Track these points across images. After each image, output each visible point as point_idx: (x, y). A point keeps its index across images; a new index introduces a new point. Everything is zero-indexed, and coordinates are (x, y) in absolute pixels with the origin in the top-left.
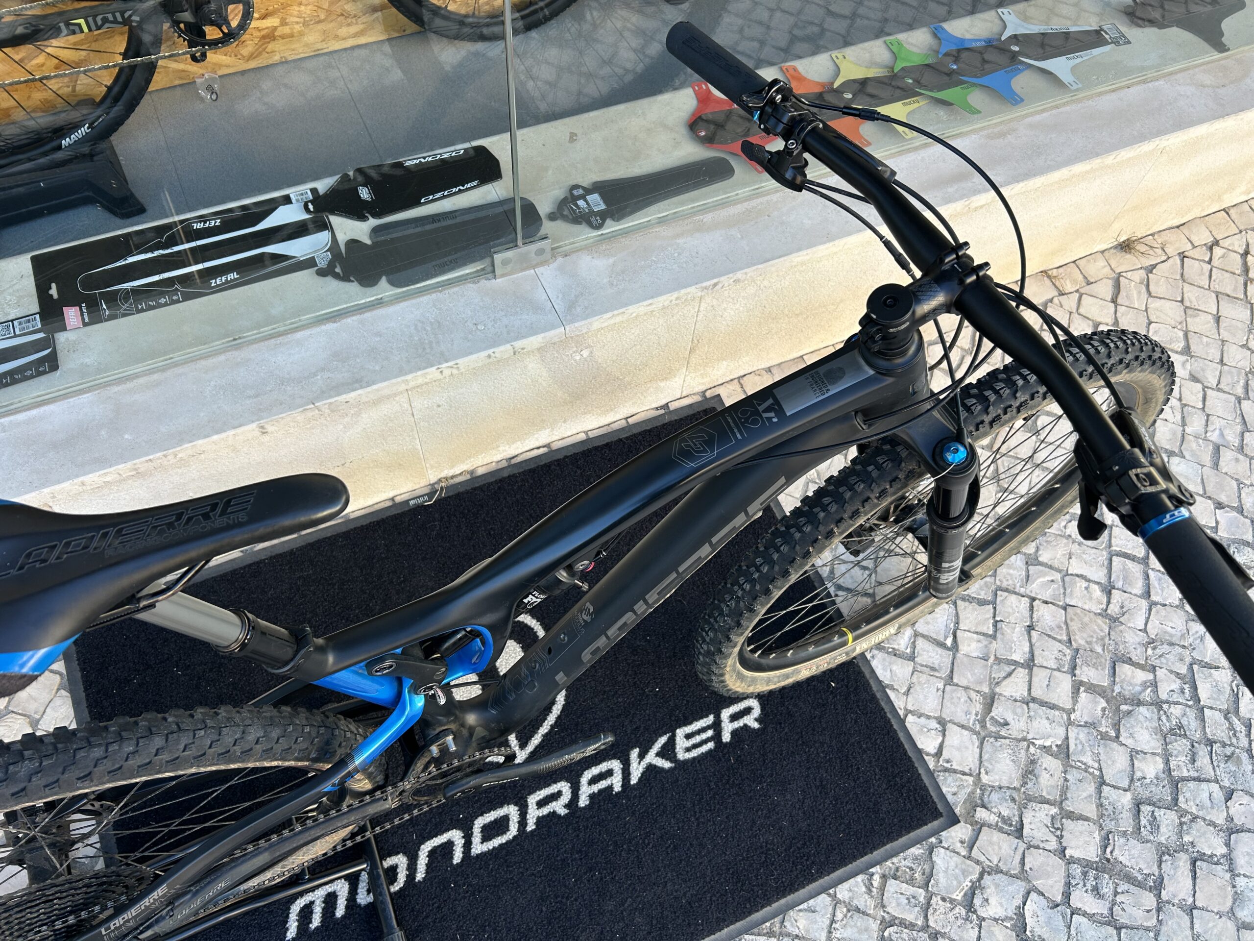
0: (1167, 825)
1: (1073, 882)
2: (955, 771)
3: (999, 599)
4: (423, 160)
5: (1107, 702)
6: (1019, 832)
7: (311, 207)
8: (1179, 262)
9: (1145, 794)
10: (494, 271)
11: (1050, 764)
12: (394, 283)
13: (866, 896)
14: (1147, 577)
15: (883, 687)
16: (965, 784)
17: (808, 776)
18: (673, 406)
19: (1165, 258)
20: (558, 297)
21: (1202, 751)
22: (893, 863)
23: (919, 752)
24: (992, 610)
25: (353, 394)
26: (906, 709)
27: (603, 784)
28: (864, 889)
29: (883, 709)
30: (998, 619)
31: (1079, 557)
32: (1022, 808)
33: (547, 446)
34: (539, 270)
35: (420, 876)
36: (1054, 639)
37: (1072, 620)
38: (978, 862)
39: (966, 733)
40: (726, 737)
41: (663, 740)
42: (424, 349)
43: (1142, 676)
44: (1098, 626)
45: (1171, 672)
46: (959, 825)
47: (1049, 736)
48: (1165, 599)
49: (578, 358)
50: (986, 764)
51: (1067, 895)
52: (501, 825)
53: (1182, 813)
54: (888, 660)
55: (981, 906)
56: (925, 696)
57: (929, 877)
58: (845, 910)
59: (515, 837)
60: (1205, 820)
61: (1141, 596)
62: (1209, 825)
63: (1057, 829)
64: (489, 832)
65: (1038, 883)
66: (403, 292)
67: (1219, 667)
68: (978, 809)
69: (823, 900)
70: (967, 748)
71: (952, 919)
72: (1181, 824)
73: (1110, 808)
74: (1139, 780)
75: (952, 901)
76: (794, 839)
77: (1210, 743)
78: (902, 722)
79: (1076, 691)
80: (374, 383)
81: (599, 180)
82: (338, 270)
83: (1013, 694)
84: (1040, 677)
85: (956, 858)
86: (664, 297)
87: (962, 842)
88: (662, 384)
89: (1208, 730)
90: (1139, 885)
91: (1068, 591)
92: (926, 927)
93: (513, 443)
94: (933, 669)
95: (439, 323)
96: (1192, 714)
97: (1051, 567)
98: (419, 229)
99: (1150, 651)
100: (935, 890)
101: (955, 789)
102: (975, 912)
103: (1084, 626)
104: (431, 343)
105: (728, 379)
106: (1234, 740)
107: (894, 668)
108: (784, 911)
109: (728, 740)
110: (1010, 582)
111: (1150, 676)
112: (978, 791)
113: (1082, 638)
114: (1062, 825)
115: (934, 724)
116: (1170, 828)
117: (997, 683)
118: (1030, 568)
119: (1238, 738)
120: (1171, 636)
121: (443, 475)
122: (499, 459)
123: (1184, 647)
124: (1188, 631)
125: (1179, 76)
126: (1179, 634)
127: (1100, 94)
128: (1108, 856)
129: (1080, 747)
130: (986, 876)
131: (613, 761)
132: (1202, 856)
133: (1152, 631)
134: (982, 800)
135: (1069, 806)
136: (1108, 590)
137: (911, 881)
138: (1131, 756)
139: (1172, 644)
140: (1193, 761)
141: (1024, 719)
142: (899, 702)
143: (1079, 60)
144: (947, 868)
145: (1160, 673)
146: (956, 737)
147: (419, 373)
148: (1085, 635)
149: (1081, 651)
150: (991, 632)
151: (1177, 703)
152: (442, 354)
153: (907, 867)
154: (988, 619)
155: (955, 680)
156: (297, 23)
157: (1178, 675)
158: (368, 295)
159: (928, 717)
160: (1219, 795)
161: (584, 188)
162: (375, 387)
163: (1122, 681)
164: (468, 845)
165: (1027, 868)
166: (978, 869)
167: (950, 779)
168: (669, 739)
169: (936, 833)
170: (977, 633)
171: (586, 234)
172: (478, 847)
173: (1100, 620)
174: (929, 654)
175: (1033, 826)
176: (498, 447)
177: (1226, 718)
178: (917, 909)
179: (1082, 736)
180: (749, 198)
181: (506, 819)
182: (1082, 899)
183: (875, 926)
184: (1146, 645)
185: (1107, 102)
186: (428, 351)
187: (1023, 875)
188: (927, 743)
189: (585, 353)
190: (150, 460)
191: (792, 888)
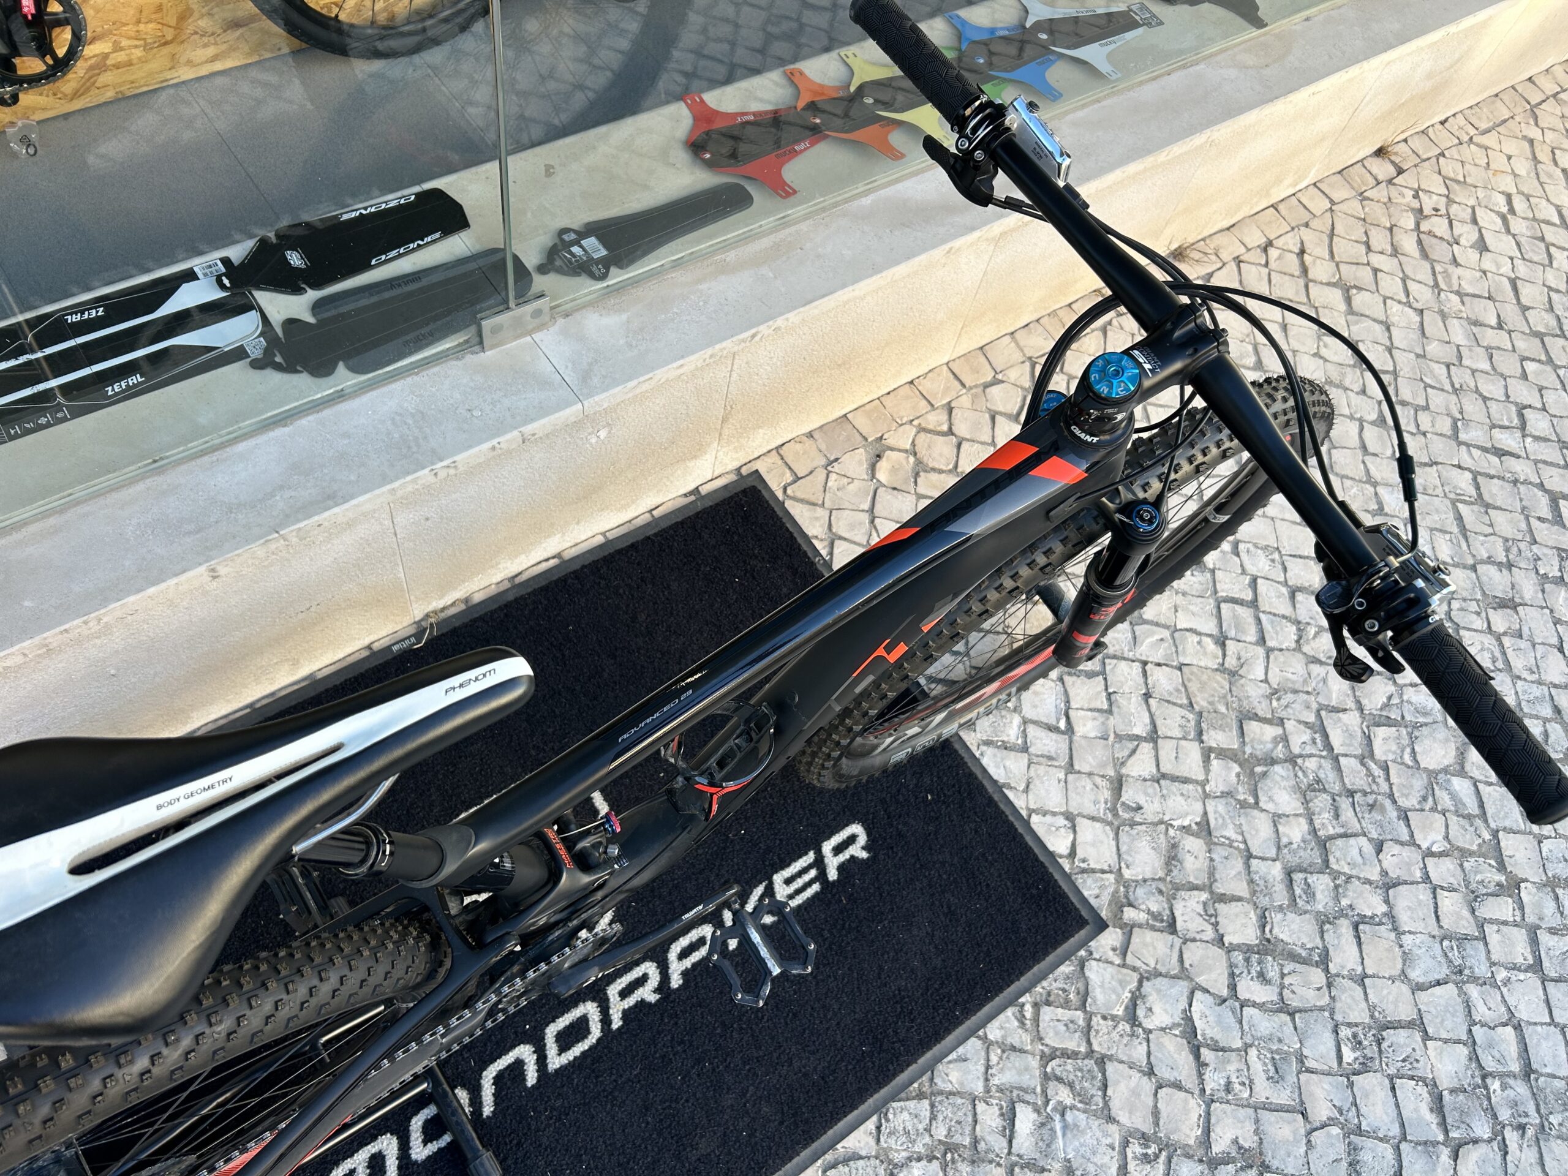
0: (1323, 891)
1: (1237, 972)
2: (1093, 871)
3: (1108, 668)
4: (364, 212)
5: (1241, 765)
6: (1172, 927)
7: (226, 282)
8: (1235, 268)
9: (1294, 861)
10: (481, 343)
11: (1193, 845)
12: (356, 370)
13: (1020, 1031)
14: (1259, 621)
15: (999, 787)
16: (1107, 883)
17: (933, 904)
18: (704, 490)
19: (1219, 265)
20: (567, 367)
21: (1345, 803)
22: (1043, 988)
23: (1051, 855)
24: (1103, 682)
25: (327, 514)
26: (1028, 809)
27: (696, 956)
28: (1016, 1023)
29: (1003, 812)
30: (1110, 690)
31: (1186, 610)
32: (1171, 899)
33: (558, 556)
34: (537, 336)
35: (488, 1110)
36: (1174, 704)
37: (1190, 680)
38: (1134, 969)
39: (1098, 825)
40: (833, 875)
41: (759, 890)
42: (409, 447)
43: (1271, 732)
44: (1218, 682)
45: (1300, 722)
46: (1107, 931)
47: (1187, 814)
48: (1281, 643)
49: (594, 440)
50: (1125, 856)
51: (1233, 987)
52: (580, 1028)
53: (1335, 875)
54: (999, 755)
55: (1146, 1017)
56: (1047, 790)
57: (1084, 995)
58: (999, 1051)
59: (599, 1040)
60: (1359, 878)
61: (1257, 643)
62: (1364, 883)
63: (1211, 916)
64: (566, 1040)
65: (1201, 980)
66: (369, 379)
67: (1346, 710)
68: (1125, 909)
69: (973, 1045)
70: (1102, 842)
71: (1117, 1038)
72: (1337, 887)
73: (1262, 883)
74: (1286, 846)
75: (1114, 1018)
76: (929, 980)
77: (1351, 794)
78: (1027, 823)
79: (1206, 760)
80: (352, 497)
81: (591, 219)
82: (278, 359)
83: (1141, 773)
84: (1167, 749)
85: (1111, 969)
86: (696, 356)
87: (1114, 949)
88: (691, 464)
89: (1346, 780)
90: (1305, 962)
91: (1180, 648)
92: (1091, 1053)
93: (516, 557)
94: (1050, 758)
95: (422, 413)
96: (1327, 764)
97: (1157, 624)
98: (374, 299)
99: (1275, 703)
100: (1093, 1009)
101: (1096, 891)
102: (1140, 1025)
103: (1203, 686)
104: (416, 439)
105: (765, 451)
106: (1374, 787)
107: (1008, 763)
108: (931, 1067)
109: (835, 877)
110: (1117, 647)
111: (1279, 731)
112: (1122, 889)
113: (1204, 699)
114: (1215, 910)
115: (1061, 821)
116: (1326, 893)
117: (1123, 764)
118: (1136, 628)
119: (1378, 784)
120: (1293, 682)
121: (430, 608)
122: (499, 579)
123: (1308, 693)
124: (1309, 674)
125: (1219, 58)
126: (1301, 680)
127: (1141, 83)
128: (1268, 936)
129: (1220, 821)
130: (1145, 983)
131: (704, 926)
132: (1363, 919)
133: (1274, 681)
134: (1128, 899)
135: (1219, 888)
136: (1222, 641)
137: (1066, 1005)
138: (1274, 821)
139: (1295, 692)
140: (1337, 816)
141: (1157, 800)
142: (1020, 802)
143: (1113, 46)
144: (1103, 982)
145: (1290, 725)
146: (1088, 832)
147: (409, 478)
148: (1206, 695)
149: (1205, 714)
150: (1105, 707)
151: (1311, 756)
152: (433, 451)
153: (1060, 989)
154: (1100, 692)
155: (1077, 767)
156: (136, 47)
157: (1306, 724)
158: (325, 388)
159: (1054, 814)
160: (1369, 849)
161: (575, 231)
162: (354, 502)
163: (1252, 741)
164: (542, 1060)
165: (1187, 965)
166: (1136, 976)
167: (1089, 881)
168: (766, 888)
169: (1084, 944)
170: (1091, 710)
171: (587, 287)
172: (556, 1061)
173: (1219, 677)
174: (1044, 742)
175: (1186, 918)
176: (498, 564)
177: (1363, 764)
178: (1077, 1034)
179: (1221, 808)
180: (775, 230)
181: (584, 1021)
182: (1249, 989)
183: (1034, 1063)
184: (1270, 697)
185: (1148, 92)
186: (415, 449)
187: (1184, 973)
188: (1058, 843)
189: (603, 434)
190: (66, 631)
191: (936, 1037)
